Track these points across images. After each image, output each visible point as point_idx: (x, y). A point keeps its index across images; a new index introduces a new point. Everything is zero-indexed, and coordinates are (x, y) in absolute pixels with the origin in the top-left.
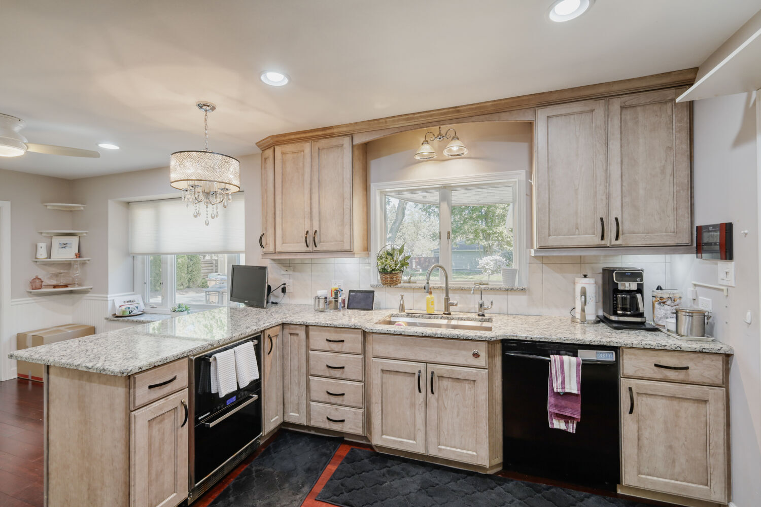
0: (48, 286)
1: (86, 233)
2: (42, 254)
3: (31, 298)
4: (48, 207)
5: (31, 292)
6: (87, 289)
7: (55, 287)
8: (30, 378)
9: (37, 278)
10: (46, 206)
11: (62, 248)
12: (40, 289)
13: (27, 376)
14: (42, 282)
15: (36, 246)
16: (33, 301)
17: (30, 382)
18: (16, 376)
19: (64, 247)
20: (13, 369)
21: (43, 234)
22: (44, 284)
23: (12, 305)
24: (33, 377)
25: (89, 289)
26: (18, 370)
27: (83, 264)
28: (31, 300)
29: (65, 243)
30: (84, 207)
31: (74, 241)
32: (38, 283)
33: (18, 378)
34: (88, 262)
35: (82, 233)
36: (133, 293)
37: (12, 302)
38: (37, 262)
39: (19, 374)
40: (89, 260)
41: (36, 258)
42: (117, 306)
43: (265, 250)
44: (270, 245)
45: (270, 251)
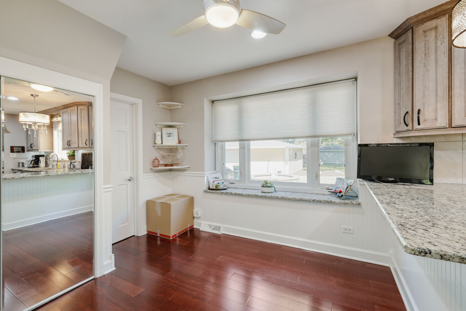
0: (162, 165)
1: (184, 125)
2: (158, 141)
3: (152, 174)
4: (160, 106)
5: (152, 169)
6: (185, 168)
7: (166, 165)
8: (159, 235)
9: (156, 159)
10: (159, 105)
11: (168, 136)
12: (158, 167)
13: (156, 234)
14: (159, 161)
15: (155, 134)
16: (153, 176)
17: (159, 238)
18: (146, 233)
19: (170, 136)
20: (144, 227)
21: (158, 126)
22: (160, 163)
23: (143, 179)
24: (161, 235)
25: (187, 168)
26: (147, 228)
27: (183, 148)
28: (152, 175)
29: (170, 132)
30: (181, 105)
31: (174, 131)
32: (156, 163)
33: (147, 234)
34: (185, 147)
35: (181, 125)
36: (215, 171)
37: (144, 176)
38: (154, 146)
39: (148, 231)
40: (186, 146)
41: (155, 144)
42: (211, 181)
43: (421, 126)
44: (437, 120)
45: (436, 126)
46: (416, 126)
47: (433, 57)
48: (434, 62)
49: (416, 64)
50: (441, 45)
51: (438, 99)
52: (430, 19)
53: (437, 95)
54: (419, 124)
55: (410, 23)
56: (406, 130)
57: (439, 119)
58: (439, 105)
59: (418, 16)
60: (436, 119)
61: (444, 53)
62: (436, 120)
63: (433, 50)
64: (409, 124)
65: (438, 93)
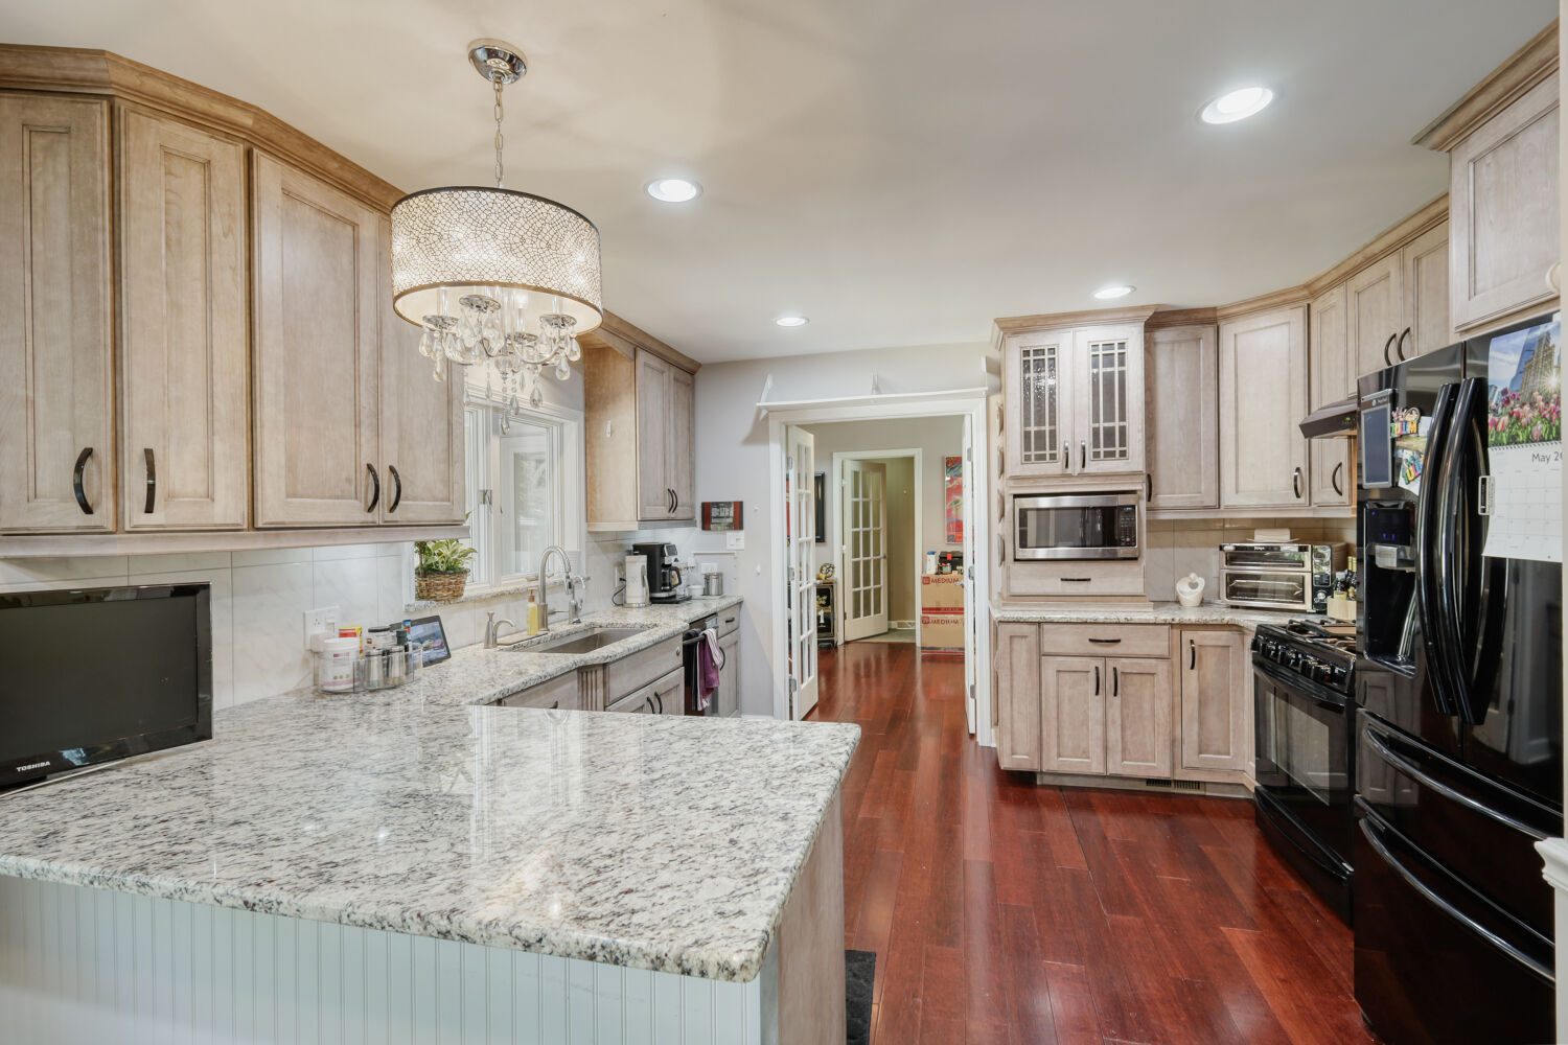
43: (157, 518)
44: (213, 500)
45: (210, 522)
46: (136, 516)
47: (195, 263)
48: (199, 286)
49: (133, 259)
50: (223, 239)
51: (217, 425)
52: (182, 115)
53: (210, 410)
54: (149, 509)
55: (105, 76)
56: (78, 527)
57: (220, 495)
58: (218, 447)
59: (146, 74)
60: (210, 496)
61: (233, 269)
62: (208, 500)
63: (197, 241)
64: (99, 503)
65: (216, 403)
